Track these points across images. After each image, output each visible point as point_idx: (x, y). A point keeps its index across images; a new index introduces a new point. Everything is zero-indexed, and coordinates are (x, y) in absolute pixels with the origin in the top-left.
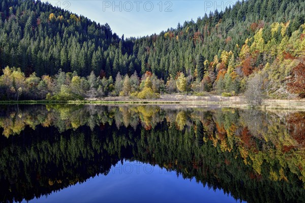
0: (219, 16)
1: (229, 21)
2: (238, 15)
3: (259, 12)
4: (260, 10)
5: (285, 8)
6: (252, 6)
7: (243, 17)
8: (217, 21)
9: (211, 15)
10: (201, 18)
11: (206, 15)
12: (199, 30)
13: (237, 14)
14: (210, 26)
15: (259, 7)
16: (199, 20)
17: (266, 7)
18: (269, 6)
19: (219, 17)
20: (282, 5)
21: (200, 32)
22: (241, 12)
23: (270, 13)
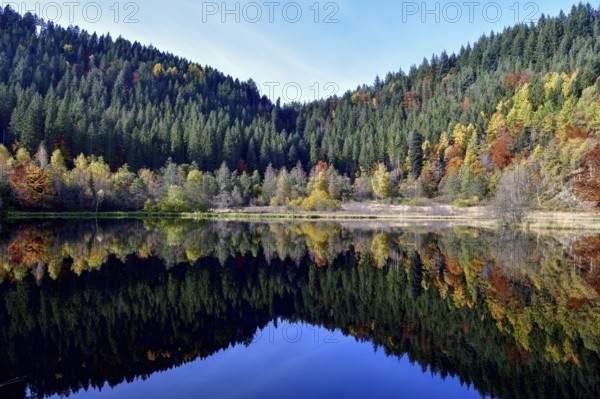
0: (450, 62)
1: (468, 70)
2: (483, 61)
3: (521, 54)
4: (522, 50)
5: (569, 47)
6: (509, 45)
7: (492, 62)
8: (445, 72)
9: (434, 60)
10: (417, 67)
11: (425, 61)
12: (413, 88)
13: (481, 58)
14: (434, 80)
15: (522, 45)
16: (413, 70)
17: (534, 46)
18: (540, 44)
19: (449, 64)
20: (564, 41)
21: (415, 91)
22: (489, 55)
23: (542, 56)
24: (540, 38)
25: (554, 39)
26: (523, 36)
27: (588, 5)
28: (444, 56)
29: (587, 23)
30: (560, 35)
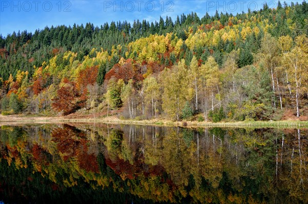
0: (28, 36)
1: (36, 43)
2: (44, 40)
4: (62, 38)
5: (81, 41)
6: (57, 34)
7: (48, 42)
8: (25, 41)
9: (19, 34)
10: (11, 35)
11: (14, 32)
12: (5, 47)
13: (43, 37)
14: (18, 45)
15: (62, 35)
16: (9, 37)
17: (67, 37)
18: (70, 37)
20: (79, 38)
21: (6, 49)
22: (47, 37)
23: (70, 43)
24: (70, 34)
25: (76, 36)
26: (63, 31)
27: (92, 24)
28: (25, 32)
29: (90, 32)
30: (79, 35)
